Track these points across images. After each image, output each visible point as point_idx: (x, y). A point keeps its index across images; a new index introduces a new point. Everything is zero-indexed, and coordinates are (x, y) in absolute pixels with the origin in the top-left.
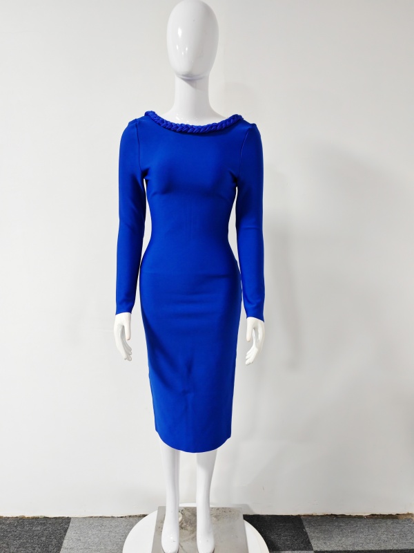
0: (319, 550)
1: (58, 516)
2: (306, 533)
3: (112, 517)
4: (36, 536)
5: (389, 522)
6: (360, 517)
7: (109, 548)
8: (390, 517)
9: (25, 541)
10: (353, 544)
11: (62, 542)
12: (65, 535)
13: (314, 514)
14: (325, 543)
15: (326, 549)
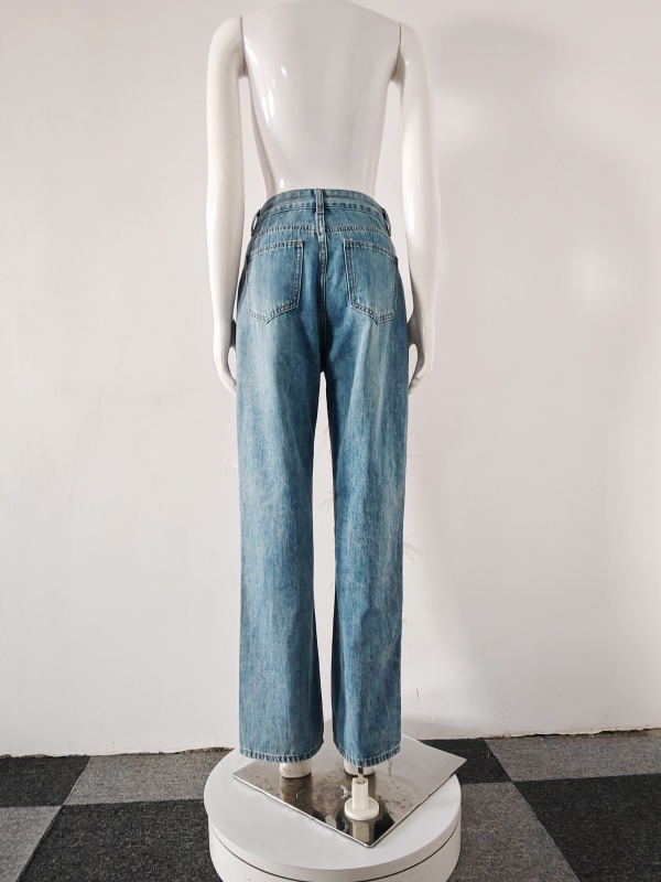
0: (521, 780)
1: (67, 754)
2: (497, 760)
3: (161, 753)
4: (27, 781)
5: (634, 740)
6: (585, 736)
7: (152, 794)
8: (634, 732)
10: (579, 771)
11: (71, 788)
12: (77, 778)
13: (506, 736)
14: (531, 771)
15: (533, 779)
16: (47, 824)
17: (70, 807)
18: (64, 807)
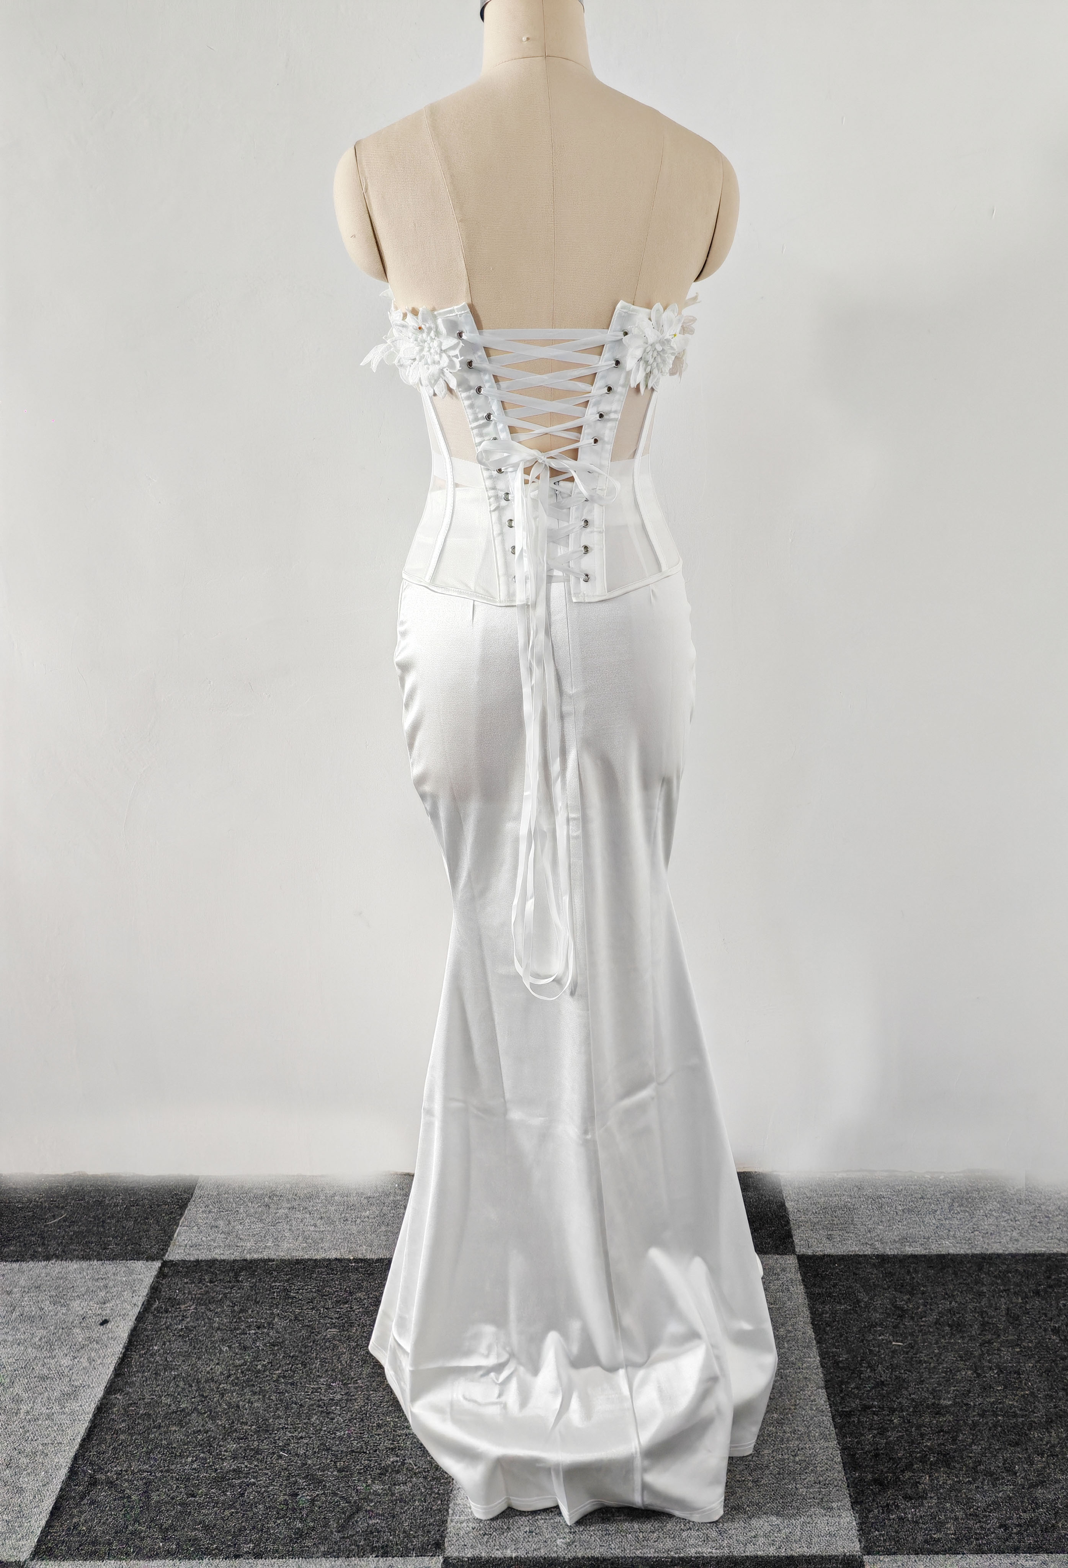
0: (810, 1252)
2: (786, 1216)
4: (112, 1217)
7: (285, 1245)
9: (84, 1228)
11: (174, 1232)
12: (181, 1215)
14: (831, 1239)
16: (143, 1292)
17: (172, 1264)
18: (165, 1264)
